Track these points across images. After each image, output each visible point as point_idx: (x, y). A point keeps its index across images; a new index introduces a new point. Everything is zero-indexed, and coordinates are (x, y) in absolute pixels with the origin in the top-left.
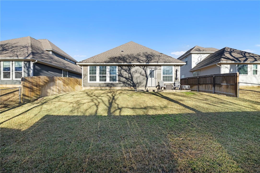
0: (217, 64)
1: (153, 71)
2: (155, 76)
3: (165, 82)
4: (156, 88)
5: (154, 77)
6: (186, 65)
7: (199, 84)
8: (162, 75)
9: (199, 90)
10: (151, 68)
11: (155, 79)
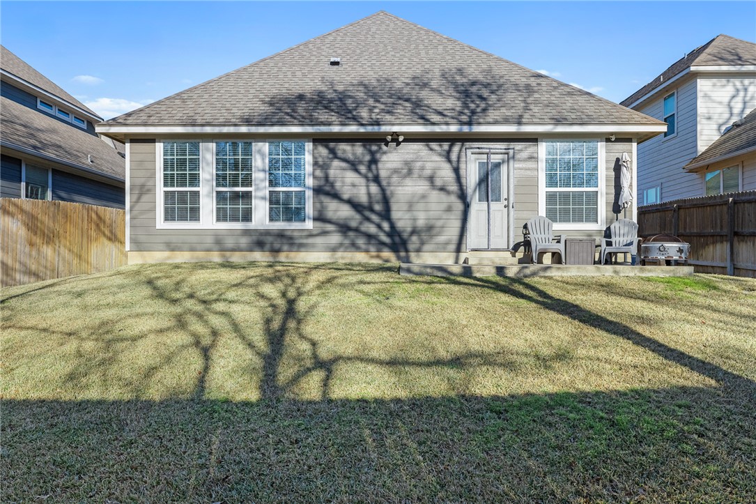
1: (498, 165)
2: (504, 195)
3: (557, 226)
5: (499, 200)
6: (666, 134)
7: (736, 234)
8: (543, 190)
9: (734, 268)
10: (487, 154)
11: (505, 207)
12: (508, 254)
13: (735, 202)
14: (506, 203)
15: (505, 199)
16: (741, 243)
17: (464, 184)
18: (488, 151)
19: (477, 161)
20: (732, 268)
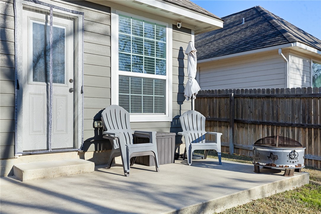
0: (280, 51)
2: (69, 74)
4: (82, 157)
5: (62, 82)
7: (237, 121)
8: (116, 73)
9: (234, 148)
10: (47, 14)
11: (71, 91)
12: (75, 156)
13: (235, 97)
14: (71, 85)
15: (71, 81)
16: (241, 129)
17: (12, 53)
18: (49, 8)
19: (32, 21)
20: (233, 148)
